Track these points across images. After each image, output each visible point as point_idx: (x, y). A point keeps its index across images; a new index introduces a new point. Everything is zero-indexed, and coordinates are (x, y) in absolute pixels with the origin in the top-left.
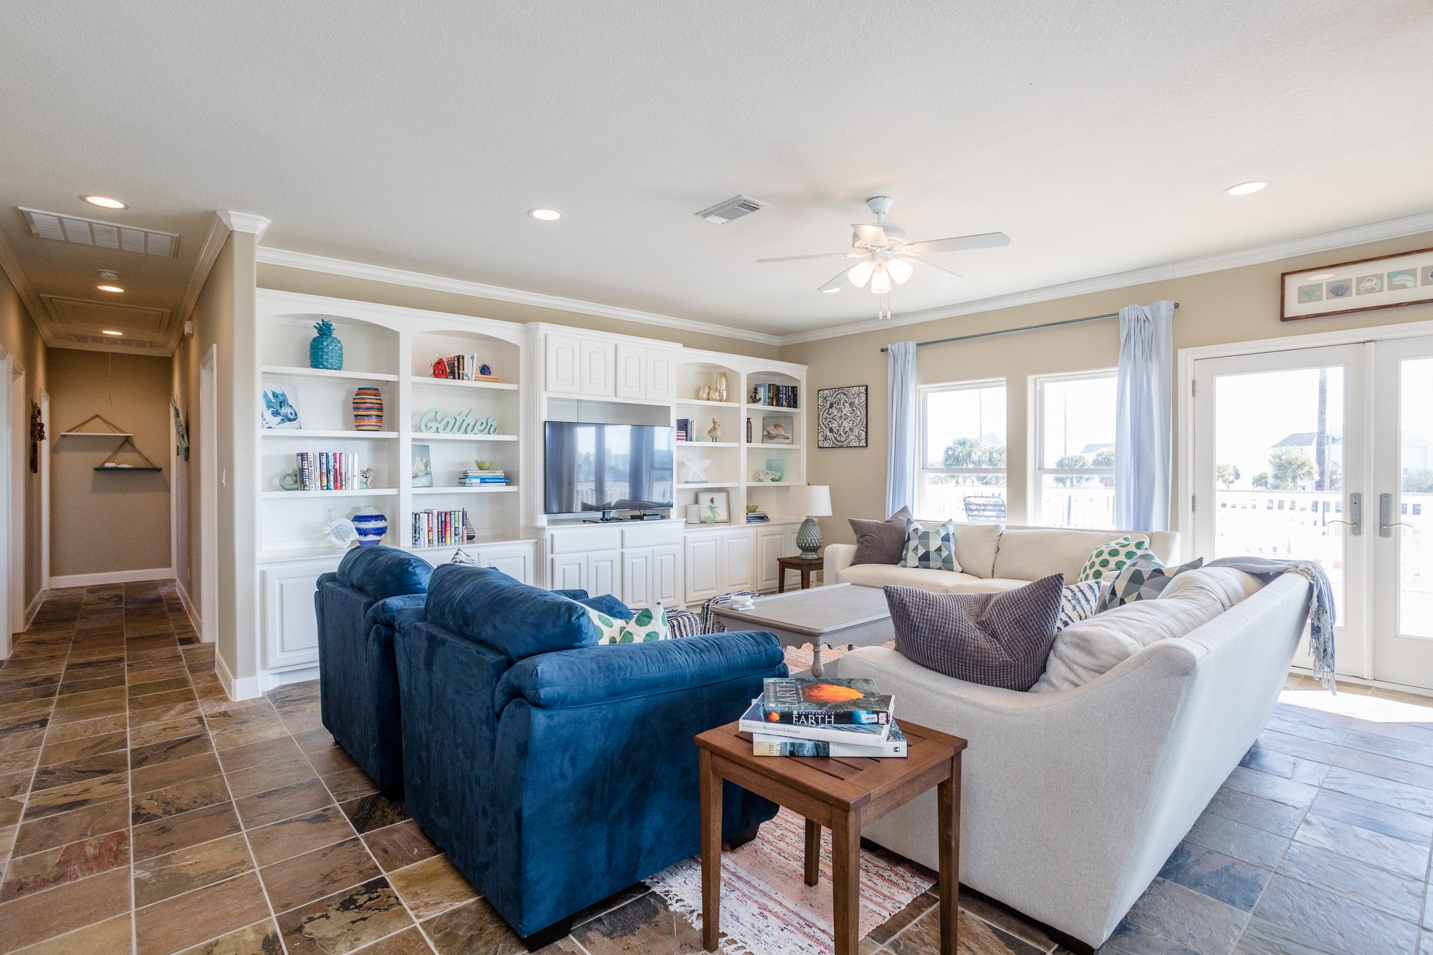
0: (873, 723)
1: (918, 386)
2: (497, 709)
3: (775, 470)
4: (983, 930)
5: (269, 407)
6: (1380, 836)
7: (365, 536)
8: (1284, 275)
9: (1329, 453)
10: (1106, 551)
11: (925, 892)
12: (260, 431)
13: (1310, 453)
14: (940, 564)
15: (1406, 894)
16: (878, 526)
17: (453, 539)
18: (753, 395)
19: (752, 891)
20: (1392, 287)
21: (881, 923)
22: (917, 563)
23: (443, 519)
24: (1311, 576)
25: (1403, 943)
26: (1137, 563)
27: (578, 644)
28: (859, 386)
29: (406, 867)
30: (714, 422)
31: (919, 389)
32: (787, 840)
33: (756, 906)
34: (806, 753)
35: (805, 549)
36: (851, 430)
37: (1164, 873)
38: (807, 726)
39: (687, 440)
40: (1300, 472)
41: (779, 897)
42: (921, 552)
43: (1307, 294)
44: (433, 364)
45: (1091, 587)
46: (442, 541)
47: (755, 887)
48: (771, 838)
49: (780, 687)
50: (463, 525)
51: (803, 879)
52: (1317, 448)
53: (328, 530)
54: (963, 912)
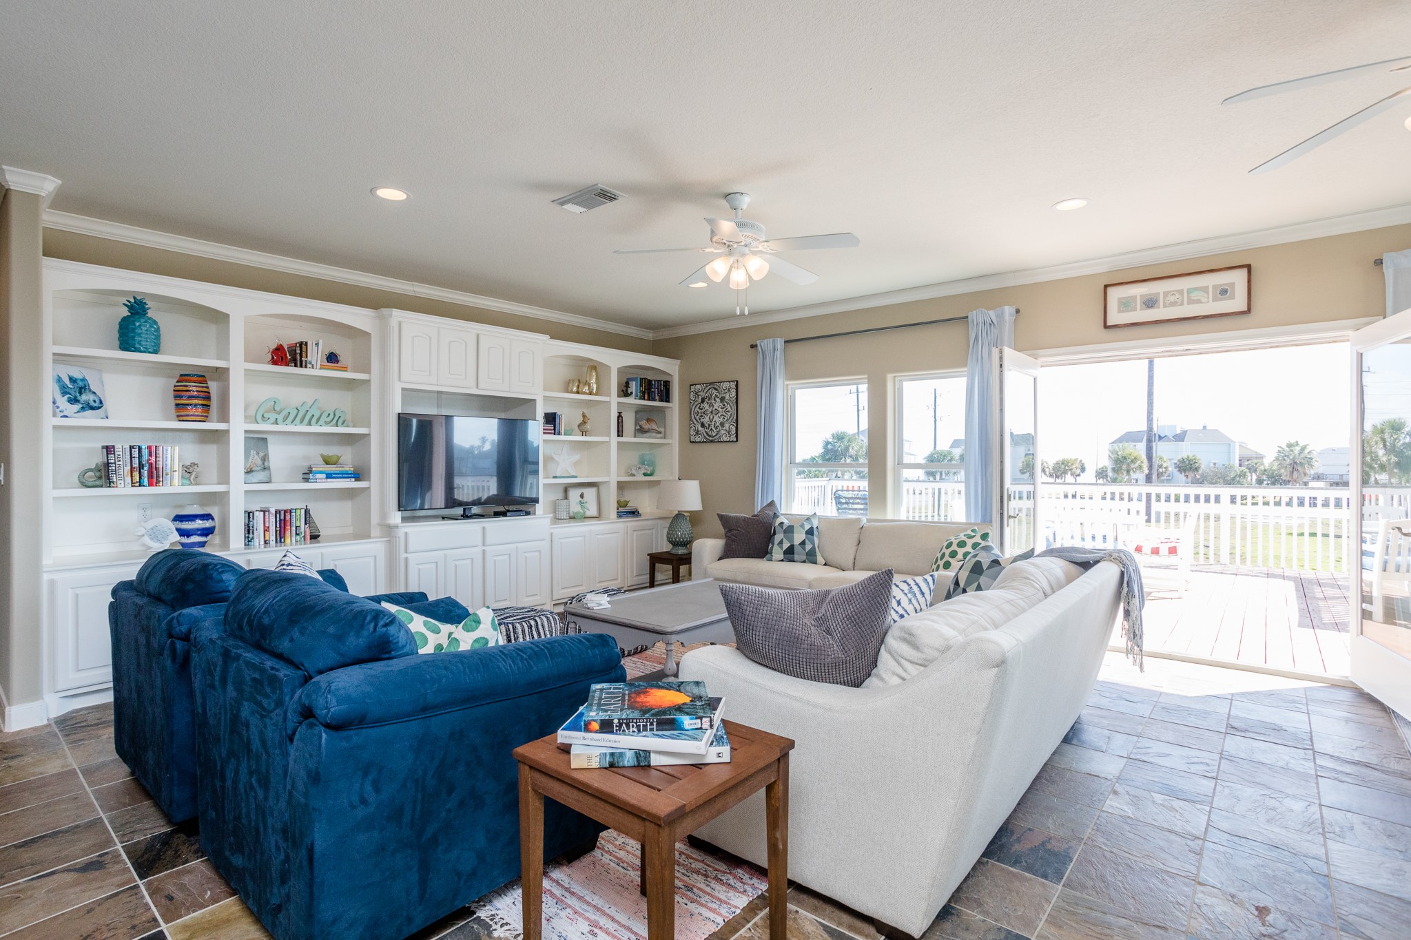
0: (696, 729)
1: (786, 383)
2: (289, 732)
3: (648, 466)
4: (814, 929)
5: (64, 393)
6: (1172, 800)
7: (188, 537)
8: (1106, 286)
9: (1156, 449)
10: (955, 542)
11: (762, 893)
12: (49, 421)
13: (1141, 448)
14: (804, 557)
15: (1188, 852)
16: (745, 520)
17: (293, 539)
18: (625, 389)
19: (585, 907)
20: (1191, 302)
21: (714, 931)
22: (782, 557)
23: (282, 518)
24: (1123, 564)
25: (1181, 899)
26: (977, 554)
27: (387, 656)
28: (729, 382)
29: (193, 915)
30: (584, 416)
31: (787, 385)
32: (628, 848)
33: (587, 923)
34: (626, 764)
35: (675, 544)
36: (722, 424)
37: (989, 852)
38: (629, 735)
39: (555, 434)
40: (1133, 466)
41: (612, 912)
42: (786, 545)
43: (1126, 305)
44: (271, 350)
45: (926, 580)
46: (280, 541)
47: (588, 903)
48: (611, 847)
49: (607, 693)
50: (306, 524)
51: (639, 889)
52: (1147, 445)
53: (142, 531)
54: (797, 912)
